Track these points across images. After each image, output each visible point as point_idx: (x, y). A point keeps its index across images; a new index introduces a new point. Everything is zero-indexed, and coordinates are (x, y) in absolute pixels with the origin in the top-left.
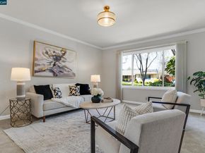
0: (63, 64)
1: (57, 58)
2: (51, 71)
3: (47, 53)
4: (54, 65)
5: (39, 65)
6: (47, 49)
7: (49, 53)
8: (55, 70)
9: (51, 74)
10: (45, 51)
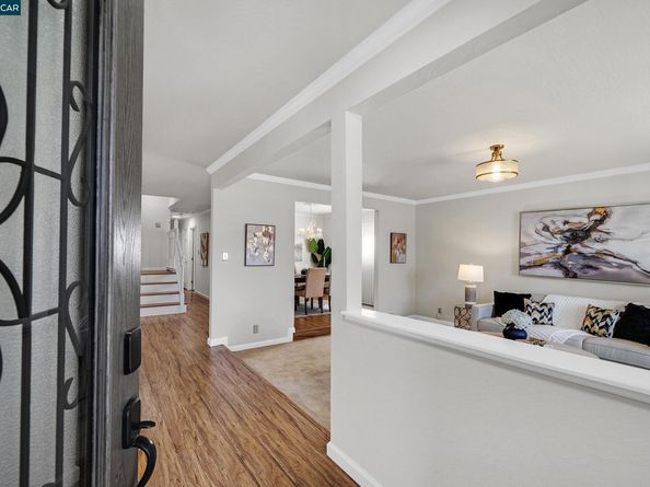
0: (598, 247)
1: (577, 235)
2: (558, 265)
3: (546, 228)
4: (567, 251)
5: (529, 255)
6: (548, 222)
7: (552, 227)
8: (570, 263)
9: (559, 273)
10: (540, 226)
